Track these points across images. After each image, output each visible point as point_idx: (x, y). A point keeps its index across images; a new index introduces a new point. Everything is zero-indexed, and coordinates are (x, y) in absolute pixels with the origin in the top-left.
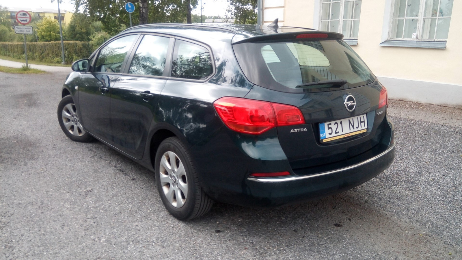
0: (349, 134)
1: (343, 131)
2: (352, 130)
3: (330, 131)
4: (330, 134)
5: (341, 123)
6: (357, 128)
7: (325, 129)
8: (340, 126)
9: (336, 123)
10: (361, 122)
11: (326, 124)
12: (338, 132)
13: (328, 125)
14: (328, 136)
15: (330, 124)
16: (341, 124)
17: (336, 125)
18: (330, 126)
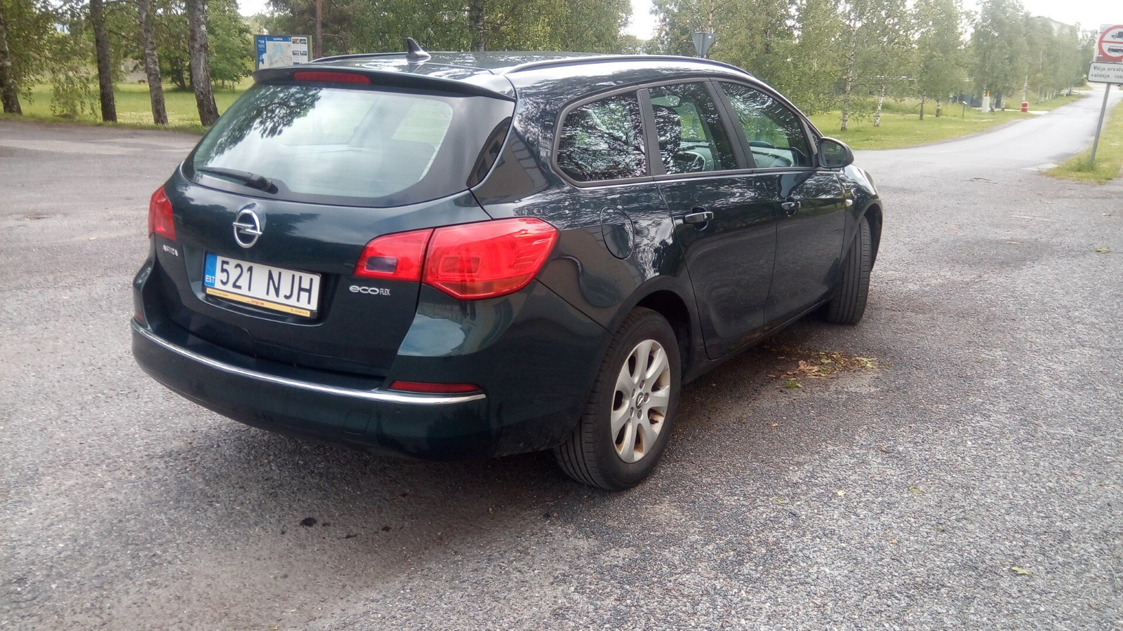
0: (260, 301)
1: (249, 289)
2: (272, 296)
3: (224, 277)
4: (224, 283)
5: (250, 269)
6: (286, 297)
7: (215, 267)
8: (246, 275)
9: (238, 266)
10: (301, 289)
11: (220, 259)
12: (239, 287)
13: (224, 262)
14: (218, 285)
15: (227, 263)
16: (249, 272)
17: (239, 269)
18: (225, 267)
